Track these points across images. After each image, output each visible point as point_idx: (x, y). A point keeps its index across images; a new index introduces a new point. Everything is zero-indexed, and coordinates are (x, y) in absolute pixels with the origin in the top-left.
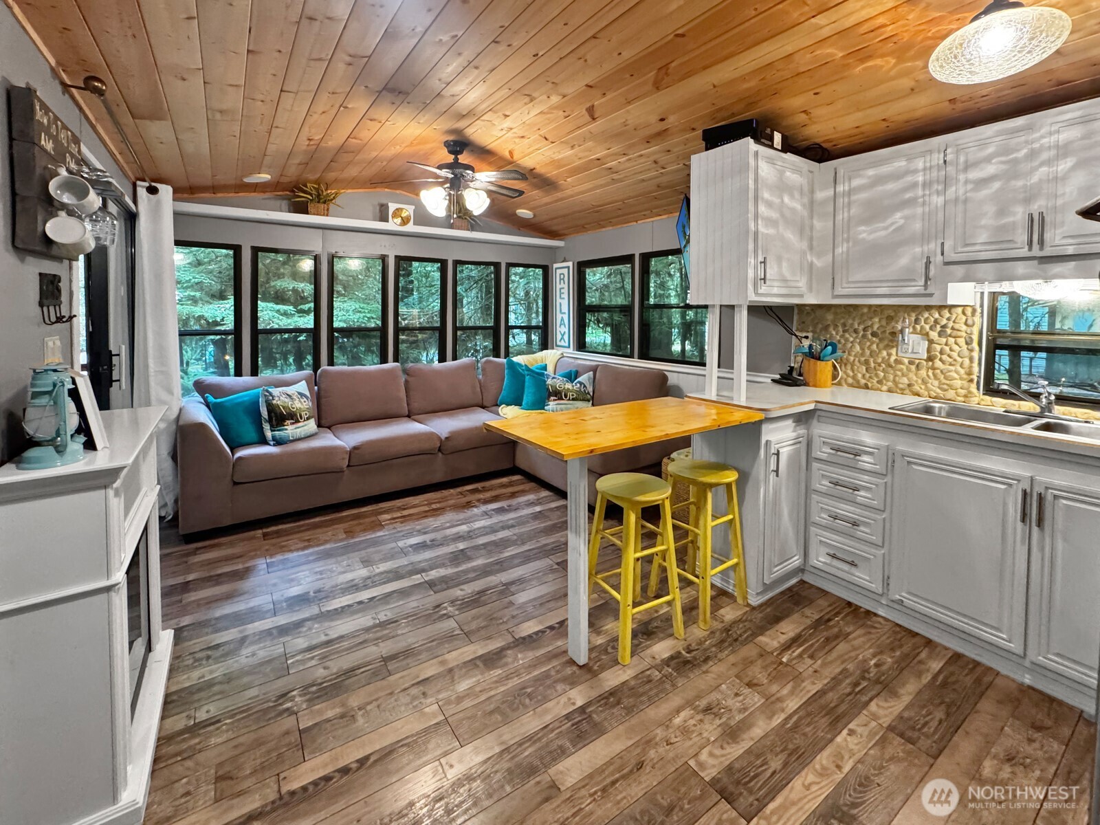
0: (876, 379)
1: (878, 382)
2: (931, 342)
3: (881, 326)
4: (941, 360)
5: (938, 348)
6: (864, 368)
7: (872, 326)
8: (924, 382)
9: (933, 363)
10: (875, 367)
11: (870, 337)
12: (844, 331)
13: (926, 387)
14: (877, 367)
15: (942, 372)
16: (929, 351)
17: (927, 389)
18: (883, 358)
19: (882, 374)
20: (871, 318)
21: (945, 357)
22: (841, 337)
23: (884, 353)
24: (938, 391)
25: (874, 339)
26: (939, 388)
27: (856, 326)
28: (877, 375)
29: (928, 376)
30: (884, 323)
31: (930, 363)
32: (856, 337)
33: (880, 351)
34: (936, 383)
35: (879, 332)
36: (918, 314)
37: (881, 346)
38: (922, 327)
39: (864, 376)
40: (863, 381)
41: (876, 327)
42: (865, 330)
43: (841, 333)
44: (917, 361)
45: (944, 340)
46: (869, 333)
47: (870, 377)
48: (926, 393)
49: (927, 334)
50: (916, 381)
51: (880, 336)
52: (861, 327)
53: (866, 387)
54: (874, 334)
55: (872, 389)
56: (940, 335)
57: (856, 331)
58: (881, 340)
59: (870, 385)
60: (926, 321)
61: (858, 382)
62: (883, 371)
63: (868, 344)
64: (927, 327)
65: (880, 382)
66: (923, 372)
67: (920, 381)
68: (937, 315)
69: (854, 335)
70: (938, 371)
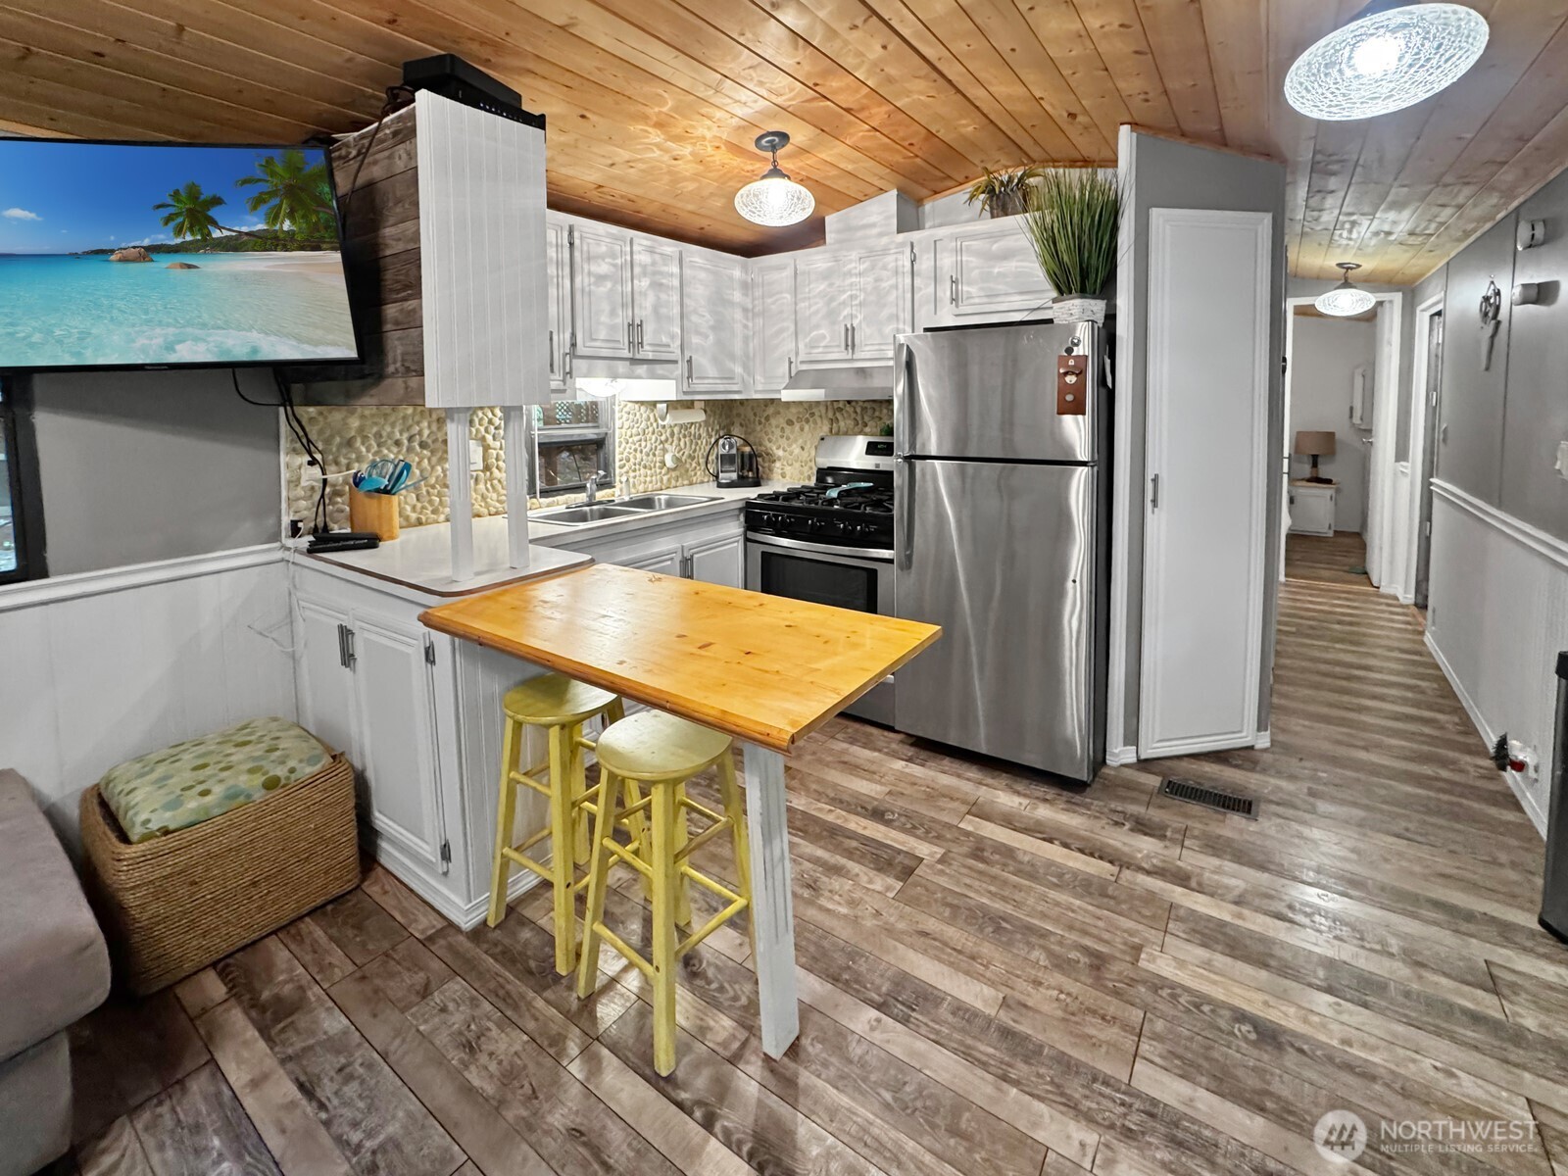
0: (430, 508)
1: (433, 512)
2: (486, 448)
3: (431, 433)
4: (498, 467)
5: (494, 452)
6: (414, 496)
7: (420, 433)
8: (484, 498)
9: (491, 473)
10: (428, 492)
11: (417, 447)
12: (379, 445)
13: (486, 502)
14: (431, 490)
15: (499, 481)
16: (485, 459)
17: (487, 506)
18: (437, 478)
19: (438, 499)
20: (418, 423)
21: (501, 463)
22: (374, 455)
23: (439, 468)
24: (498, 505)
25: (425, 452)
26: (498, 501)
27: (397, 436)
28: (431, 502)
29: (487, 489)
30: (434, 427)
31: (488, 473)
32: (399, 452)
33: (433, 468)
34: (495, 496)
35: (430, 441)
36: (472, 415)
37: (434, 460)
38: (477, 431)
39: (414, 508)
40: (414, 516)
41: (426, 432)
42: (410, 439)
43: (375, 448)
44: (474, 474)
45: (498, 444)
46: (416, 445)
47: (423, 508)
48: (486, 511)
49: (483, 439)
50: (476, 500)
51: (432, 446)
52: (406, 435)
53: (420, 523)
54: (423, 445)
55: (427, 523)
56: (494, 439)
57: (398, 443)
58: (433, 452)
59: (424, 519)
60: (481, 420)
61: (407, 518)
62: (439, 495)
63: (417, 459)
64: (482, 429)
65: (434, 512)
66: (481, 486)
67: (479, 498)
68: (490, 415)
69: (395, 450)
70: (495, 482)
